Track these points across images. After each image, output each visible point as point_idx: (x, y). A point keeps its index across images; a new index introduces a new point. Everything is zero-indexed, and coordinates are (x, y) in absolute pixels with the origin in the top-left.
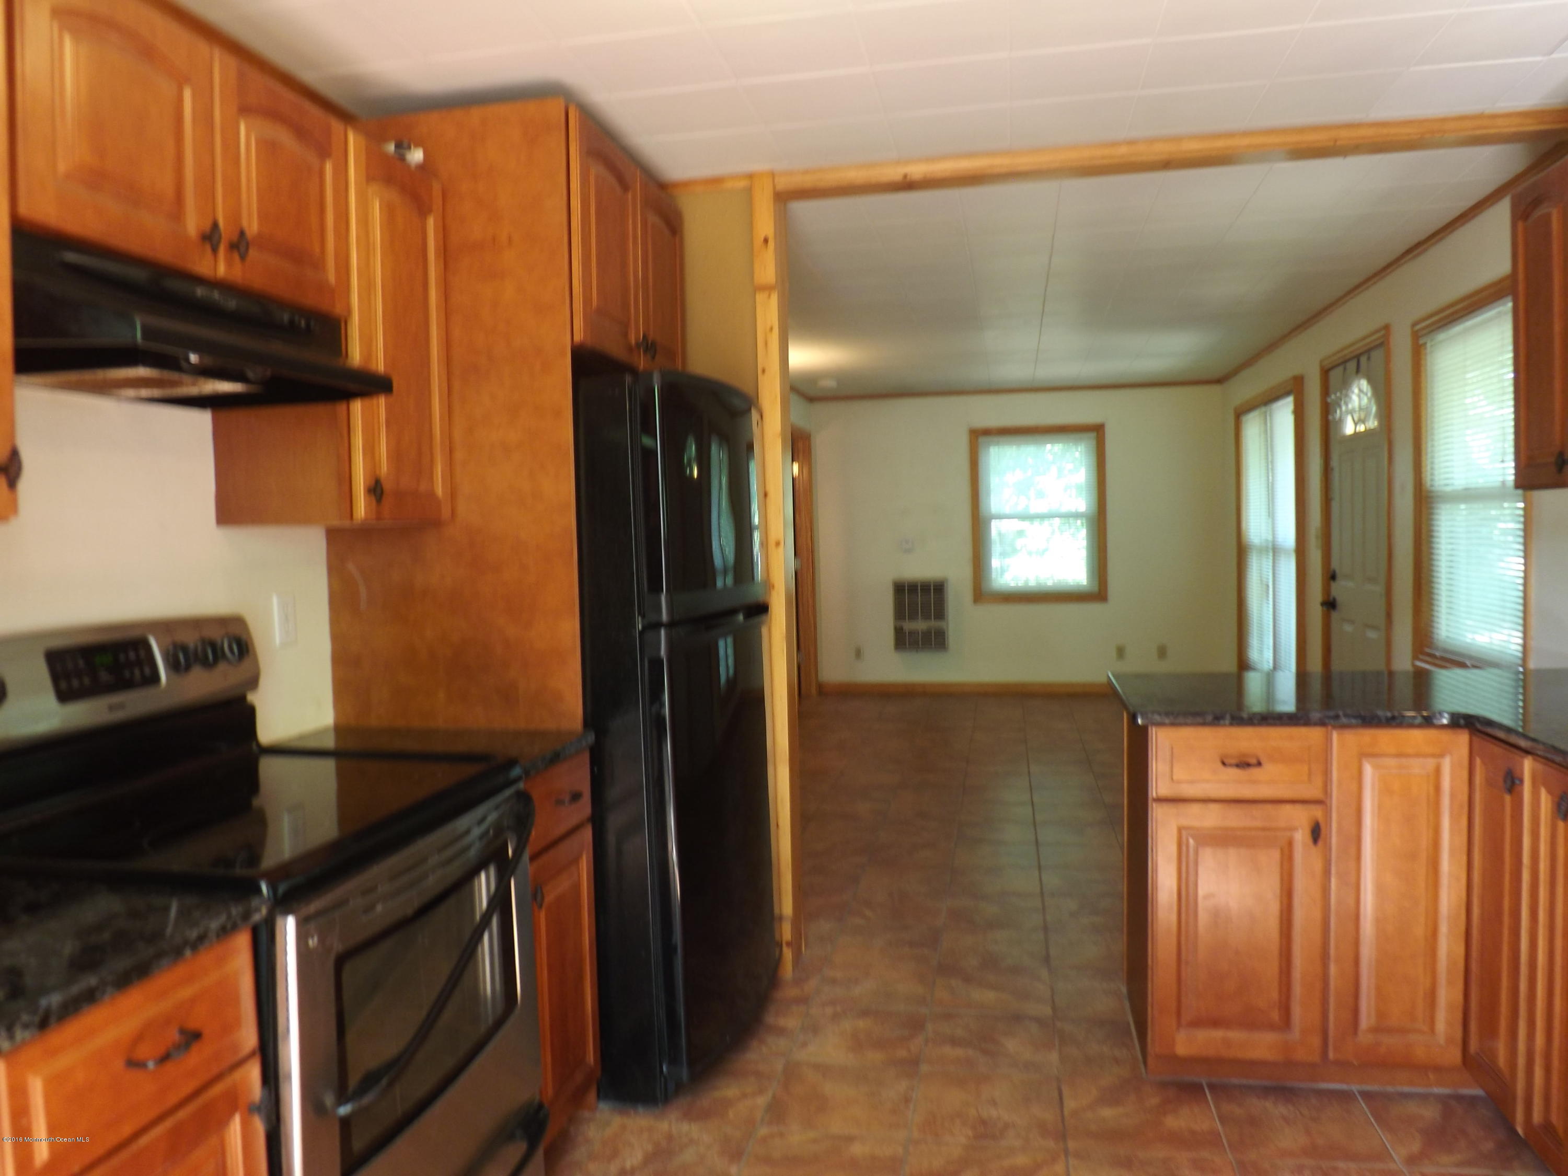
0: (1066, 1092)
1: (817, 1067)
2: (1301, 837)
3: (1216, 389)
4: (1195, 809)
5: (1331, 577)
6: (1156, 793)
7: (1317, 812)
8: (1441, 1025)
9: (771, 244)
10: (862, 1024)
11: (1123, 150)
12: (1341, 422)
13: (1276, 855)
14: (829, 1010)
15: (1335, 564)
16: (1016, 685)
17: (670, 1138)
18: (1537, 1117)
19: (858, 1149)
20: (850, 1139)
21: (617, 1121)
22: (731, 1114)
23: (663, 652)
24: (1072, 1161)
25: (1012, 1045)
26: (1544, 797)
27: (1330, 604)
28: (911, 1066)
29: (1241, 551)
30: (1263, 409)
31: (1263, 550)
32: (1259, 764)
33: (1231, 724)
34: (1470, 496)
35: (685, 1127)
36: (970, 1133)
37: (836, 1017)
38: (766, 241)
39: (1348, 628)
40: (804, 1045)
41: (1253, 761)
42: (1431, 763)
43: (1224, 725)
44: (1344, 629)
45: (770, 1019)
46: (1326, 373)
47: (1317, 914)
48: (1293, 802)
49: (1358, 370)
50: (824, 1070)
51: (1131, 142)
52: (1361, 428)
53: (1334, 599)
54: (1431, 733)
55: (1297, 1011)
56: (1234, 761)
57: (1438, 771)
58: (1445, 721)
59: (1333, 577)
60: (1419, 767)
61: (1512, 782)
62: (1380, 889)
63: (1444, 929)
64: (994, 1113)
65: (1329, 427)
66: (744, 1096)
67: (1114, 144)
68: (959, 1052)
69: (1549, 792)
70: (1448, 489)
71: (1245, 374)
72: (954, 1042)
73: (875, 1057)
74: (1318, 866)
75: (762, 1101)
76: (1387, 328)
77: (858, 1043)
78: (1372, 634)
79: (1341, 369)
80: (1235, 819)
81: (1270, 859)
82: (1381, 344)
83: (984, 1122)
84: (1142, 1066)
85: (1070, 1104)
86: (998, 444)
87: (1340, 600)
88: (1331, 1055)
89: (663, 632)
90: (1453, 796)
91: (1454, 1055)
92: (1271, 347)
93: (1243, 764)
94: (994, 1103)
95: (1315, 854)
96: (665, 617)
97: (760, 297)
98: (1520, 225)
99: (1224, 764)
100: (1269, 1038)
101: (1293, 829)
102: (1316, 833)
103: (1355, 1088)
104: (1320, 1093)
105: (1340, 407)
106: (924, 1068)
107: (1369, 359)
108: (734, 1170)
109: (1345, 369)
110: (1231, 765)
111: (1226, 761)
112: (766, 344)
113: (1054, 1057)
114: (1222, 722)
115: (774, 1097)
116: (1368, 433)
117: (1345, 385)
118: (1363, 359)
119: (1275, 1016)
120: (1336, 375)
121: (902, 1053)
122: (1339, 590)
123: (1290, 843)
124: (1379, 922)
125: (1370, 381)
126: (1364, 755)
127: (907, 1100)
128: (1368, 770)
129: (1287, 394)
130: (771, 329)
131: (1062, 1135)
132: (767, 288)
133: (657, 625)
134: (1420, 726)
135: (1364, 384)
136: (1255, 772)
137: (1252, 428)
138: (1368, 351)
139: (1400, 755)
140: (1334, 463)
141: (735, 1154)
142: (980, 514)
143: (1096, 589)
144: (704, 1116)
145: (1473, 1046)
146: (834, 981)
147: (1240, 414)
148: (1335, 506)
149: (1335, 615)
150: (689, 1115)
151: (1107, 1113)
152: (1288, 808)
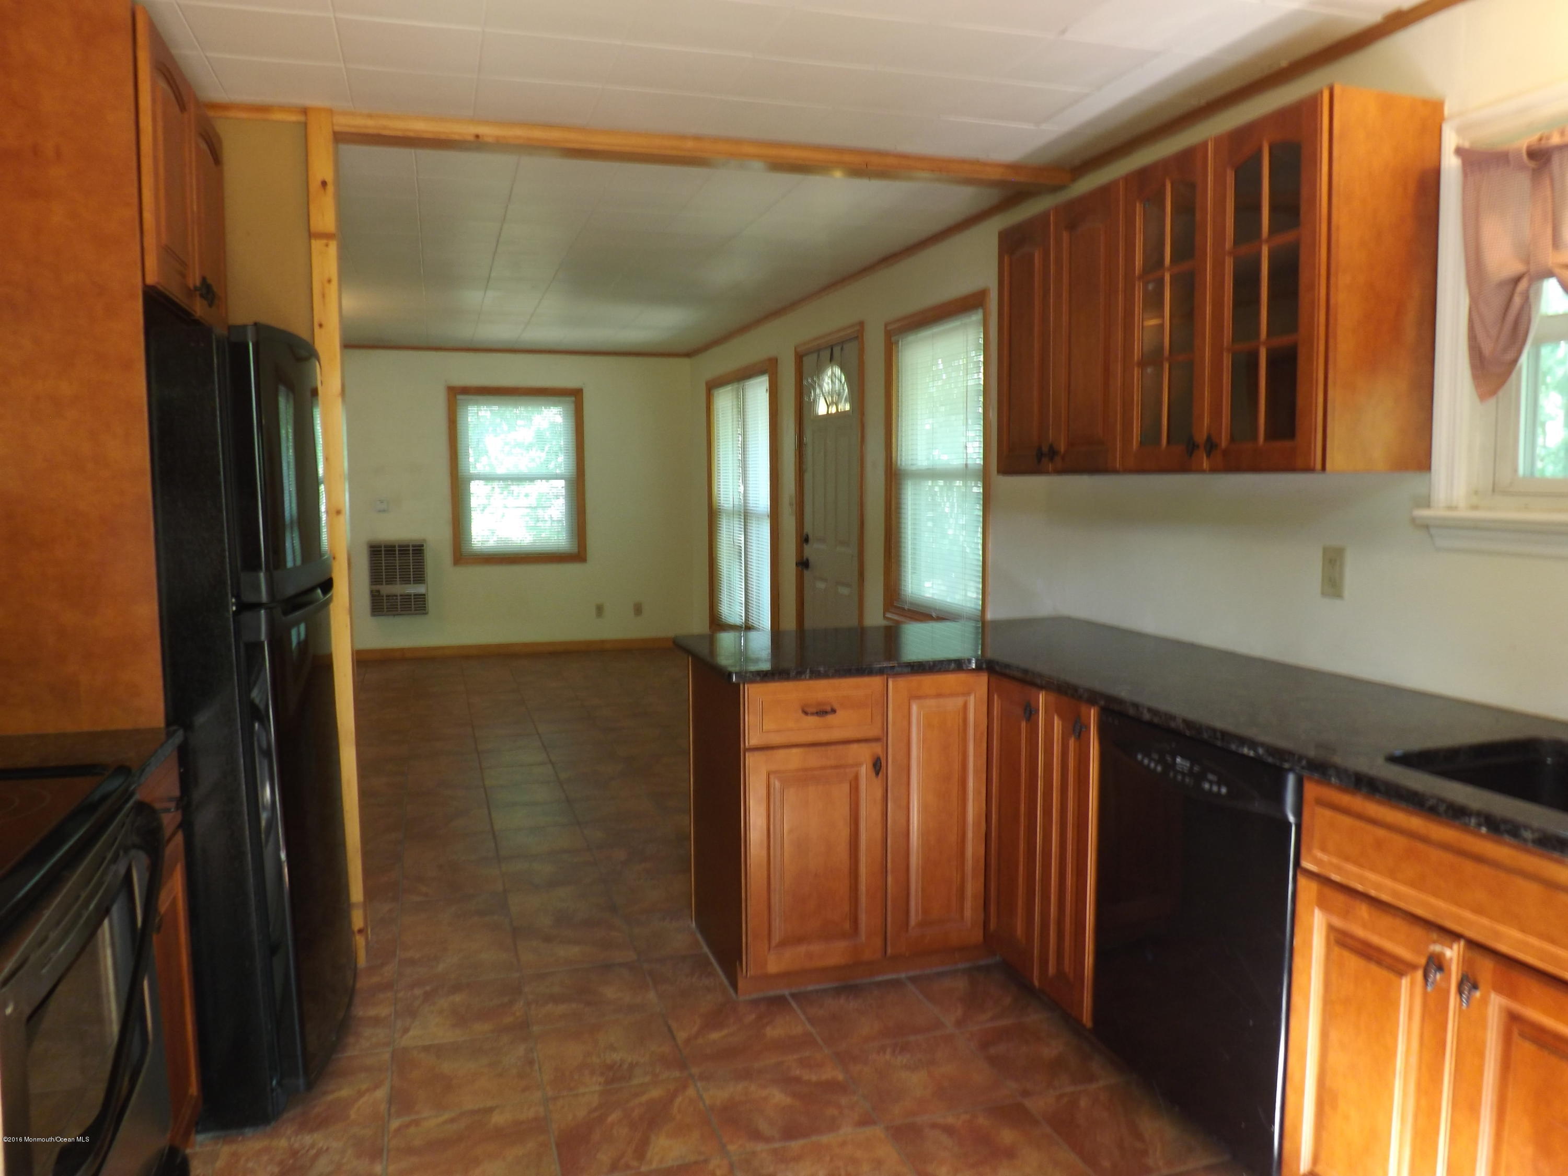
0: (674, 1025)
1: (426, 1049)
2: (865, 771)
3: (686, 361)
4: (782, 753)
5: (804, 539)
6: (749, 743)
7: (877, 748)
8: (968, 913)
9: (330, 188)
10: (458, 998)
11: (690, 144)
12: (813, 403)
13: (846, 787)
14: (418, 992)
15: (808, 529)
16: (499, 646)
17: (294, 1153)
18: (1052, 970)
19: (498, 1119)
20: (490, 1110)
21: (225, 1150)
22: (353, 1114)
23: (263, 637)
24: (699, 1084)
25: (610, 992)
26: (1057, 722)
27: (803, 564)
28: (522, 1028)
29: (712, 515)
30: (735, 385)
31: (732, 513)
32: (833, 711)
33: (811, 678)
34: (933, 474)
35: (308, 1139)
36: (601, 1080)
37: (427, 997)
38: (324, 184)
39: (821, 585)
40: (406, 1030)
41: (829, 709)
42: (960, 701)
43: (805, 679)
44: (817, 586)
45: (359, 1011)
46: (800, 358)
47: (878, 834)
48: (858, 741)
49: (831, 359)
50: (439, 1050)
51: (697, 138)
52: (833, 410)
53: (807, 560)
54: (962, 676)
55: (863, 918)
56: (814, 710)
57: (965, 707)
58: (974, 666)
59: (806, 540)
60: (953, 704)
61: (1030, 712)
62: (924, 808)
63: (970, 835)
64: (616, 1057)
65: (803, 406)
66: (361, 1094)
67: (683, 137)
68: (561, 1008)
69: (1060, 716)
70: (914, 468)
71: (717, 350)
72: (555, 999)
73: (482, 1028)
74: (879, 794)
75: (381, 1094)
76: (861, 324)
77: (460, 1018)
78: (844, 591)
79: (815, 356)
80: (814, 759)
81: (841, 792)
82: (857, 338)
83: (610, 1067)
84: (731, 991)
85: (681, 1036)
86: (477, 403)
87: (811, 560)
88: (889, 951)
89: (263, 612)
90: (976, 726)
91: (977, 936)
92: (744, 329)
93: (822, 713)
94: (612, 1048)
95: (877, 783)
96: (264, 597)
97: (316, 244)
98: (1006, 258)
99: (806, 713)
100: (841, 945)
101: (859, 765)
102: (877, 766)
103: (903, 975)
104: (879, 984)
105: (815, 390)
106: (536, 1029)
107: (842, 349)
108: (378, 1168)
109: (819, 356)
110: (812, 714)
111: (809, 710)
112: (324, 296)
113: (652, 996)
114: (803, 677)
115: (392, 1088)
116: (839, 415)
117: (819, 371)
118: (837, 351)
119: (847, 926)
120: (809, 361)
121: (508, 1020)
122: (809, 551)
123: (856, 778)
124: (925, 834)
125: (843, 369)
126: (914, 696)
127: (531, 1063)
128: (914, 708)
129: (761, 372)
130: (329, 281)
131: (682, 1065)
132: (327, 236)
133: (256, 606)
134: (954, 671)
135: (837, 371)
136: (830, 718)
137: (724, 401)
138: (842, 343)
139: (939, 695)
140: (807, 439)
141: (376, 1154)
142: (460, 474)
143: (575, 550)
144: (323, 1123)
145: (992, 926)
146: (412, 962)
147: (713, 385)
148: (808, 477)
149: (807, 573)
150: (306, 1125)
151: (715, 1036)
152: (855, 747)
